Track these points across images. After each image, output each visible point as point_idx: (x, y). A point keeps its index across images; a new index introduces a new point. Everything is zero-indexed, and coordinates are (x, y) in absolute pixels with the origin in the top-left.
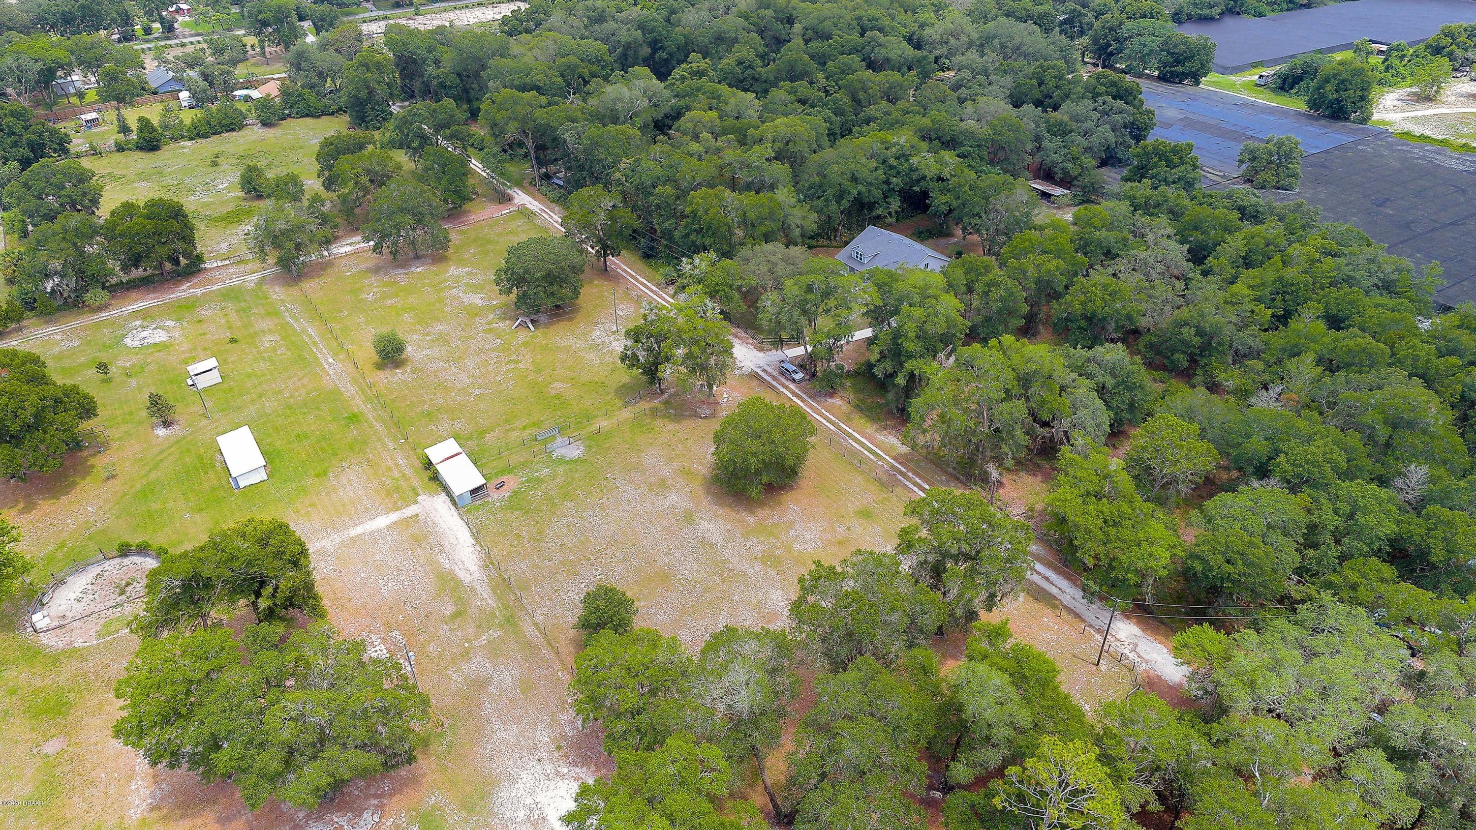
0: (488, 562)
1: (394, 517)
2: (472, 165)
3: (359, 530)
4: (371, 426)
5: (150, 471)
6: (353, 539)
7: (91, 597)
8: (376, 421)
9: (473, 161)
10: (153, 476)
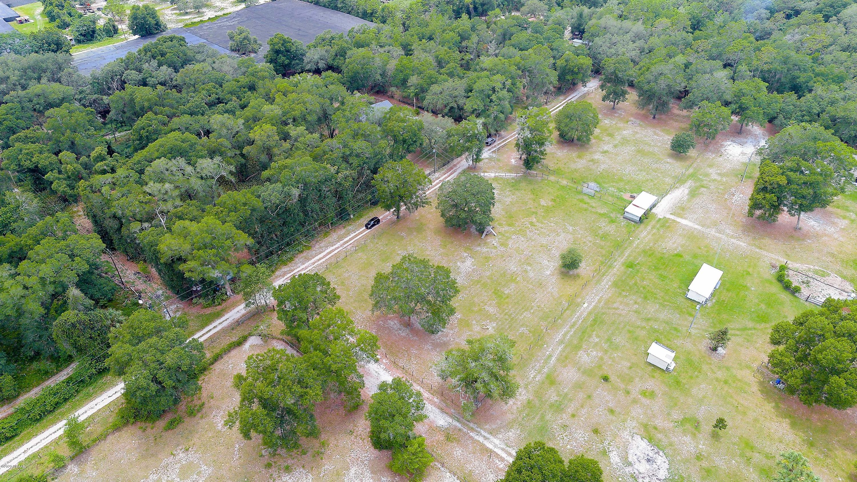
0: (673, 187)
1: (679, 220)
2: (201, 340)
3: (696, 227)
4: (629, 256)
5: (751, 329)
6: (703, 226)
7: (823, 291)
8: (624, 255)
9: (196, 337)
10: (750, 325)
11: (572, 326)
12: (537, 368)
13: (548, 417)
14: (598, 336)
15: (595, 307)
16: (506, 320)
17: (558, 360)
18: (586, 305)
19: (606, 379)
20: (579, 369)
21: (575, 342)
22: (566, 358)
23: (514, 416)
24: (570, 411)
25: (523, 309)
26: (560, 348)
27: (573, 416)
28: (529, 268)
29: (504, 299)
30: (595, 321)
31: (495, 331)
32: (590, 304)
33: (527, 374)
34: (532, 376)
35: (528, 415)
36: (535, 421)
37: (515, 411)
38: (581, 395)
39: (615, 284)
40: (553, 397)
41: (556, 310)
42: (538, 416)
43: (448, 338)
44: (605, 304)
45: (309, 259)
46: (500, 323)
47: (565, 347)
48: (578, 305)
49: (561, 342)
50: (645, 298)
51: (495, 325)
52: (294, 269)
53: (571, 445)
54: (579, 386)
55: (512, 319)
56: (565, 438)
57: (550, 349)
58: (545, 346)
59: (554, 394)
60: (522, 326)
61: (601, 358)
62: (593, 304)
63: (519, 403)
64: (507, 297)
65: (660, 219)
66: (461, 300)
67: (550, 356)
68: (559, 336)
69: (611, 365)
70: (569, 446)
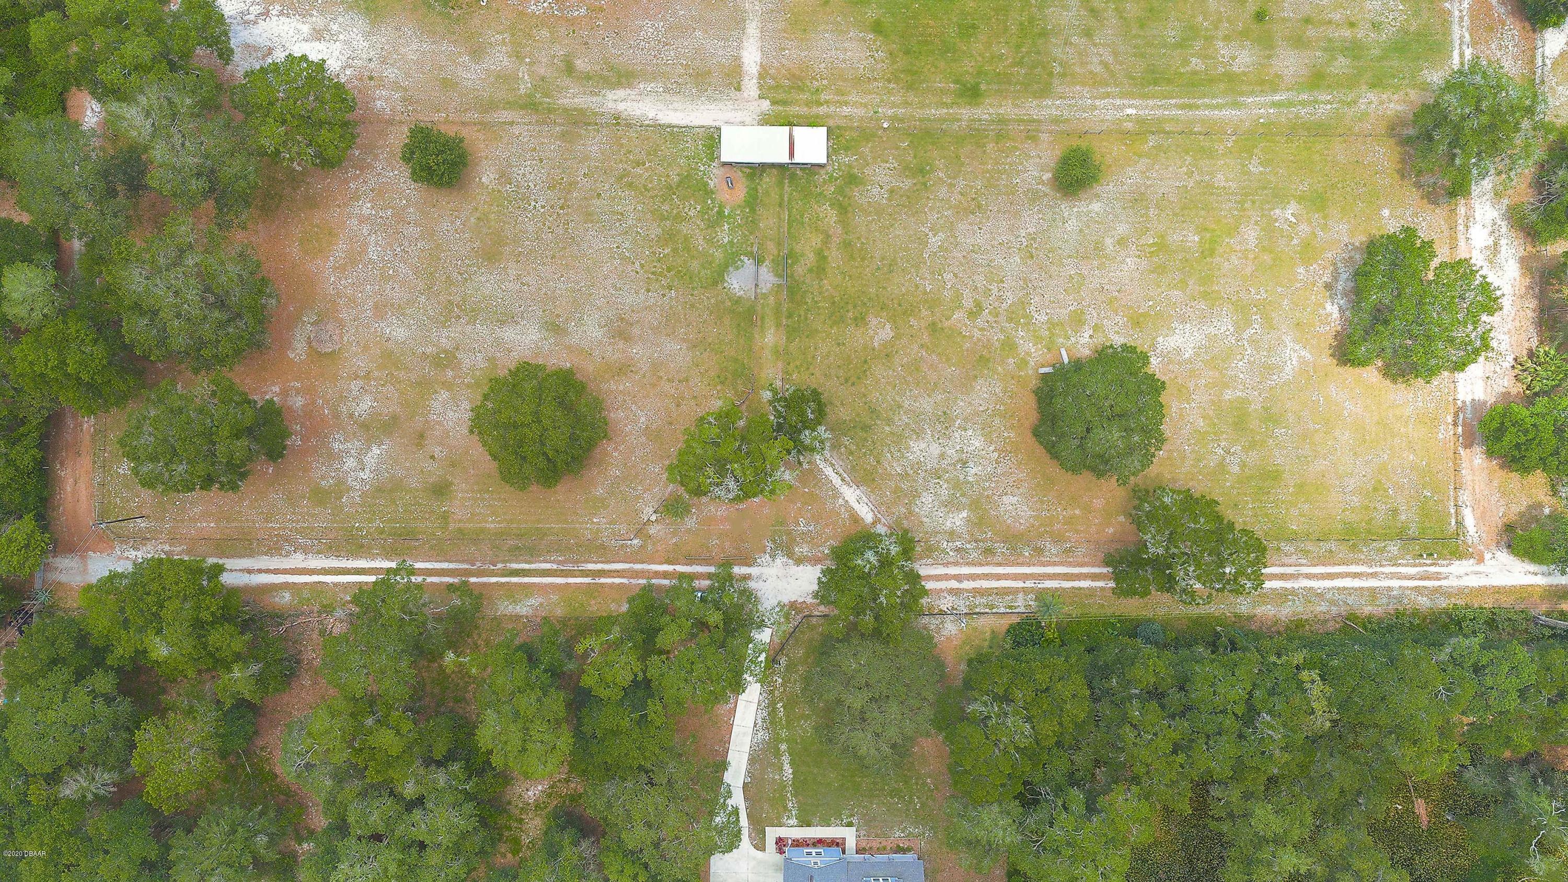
0: (621, 122)
1: (751, 68)
3: (752, 31)
4: (943, 105)
6: (741, 21)
8: (949, 114)
11: (1190, 107)
12: (1309, 109)
13: (1376, 52)
14: (1186, 62)
15: (1123, 96)
16: (1253, 202)
17: (1275, 91)
18: (1130, 111)
19: (1260, 16)
20: (1269, 57)
21: (1222, 86)
22: (1262, 82)
23: (1408, 90)
24: (1347, 33)
25: (1212, 194)
26: (1249, 101)
27: (1352, 25)
28: (1109, 241)
29: (1214, 230)
30: (1156, 83)
31: (1288, 203)
32: (1121, 108)
33: (1331, 114)
34: (1329, 106)
35: (1394, 77)
36: (1395, 63)
37: (1401, 93)
38: (1311, 32)
39: (1045, 91)
40: (1342, 64)
41: (1178, 146)
42: (1385, 63)
43: (1353, 253)
44: (1107, 85)
45: (1373, 592)
46: (1267, 207)
47: (1242, 94)
48: (1140, 121)
49: (1235, 105)
50: (1044, 34)
51: (1277, 211)
52: (1412, 589)
53: (1397, 6)
54: (1298, 42)
55: (1246, 195)
56: (1391, 17)
57: (1261, 111)
58: (1262, 121)
59: (1336, 63)
60: (1249, 173)
61: (1226, 38)
62: (1118, 102)
63: (1385, 96)
64: (1206, 229)
65: (774, 103)
66: (1266, 291)
67: (1274, 104)
68: (1227, 113)
69: (1228, 21)
70: (1401, 7)
